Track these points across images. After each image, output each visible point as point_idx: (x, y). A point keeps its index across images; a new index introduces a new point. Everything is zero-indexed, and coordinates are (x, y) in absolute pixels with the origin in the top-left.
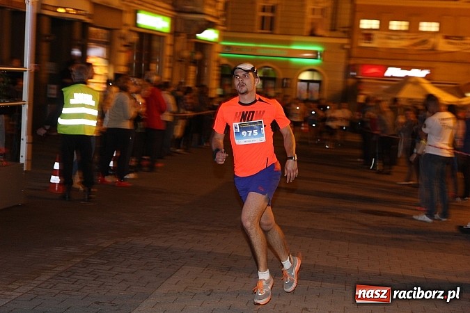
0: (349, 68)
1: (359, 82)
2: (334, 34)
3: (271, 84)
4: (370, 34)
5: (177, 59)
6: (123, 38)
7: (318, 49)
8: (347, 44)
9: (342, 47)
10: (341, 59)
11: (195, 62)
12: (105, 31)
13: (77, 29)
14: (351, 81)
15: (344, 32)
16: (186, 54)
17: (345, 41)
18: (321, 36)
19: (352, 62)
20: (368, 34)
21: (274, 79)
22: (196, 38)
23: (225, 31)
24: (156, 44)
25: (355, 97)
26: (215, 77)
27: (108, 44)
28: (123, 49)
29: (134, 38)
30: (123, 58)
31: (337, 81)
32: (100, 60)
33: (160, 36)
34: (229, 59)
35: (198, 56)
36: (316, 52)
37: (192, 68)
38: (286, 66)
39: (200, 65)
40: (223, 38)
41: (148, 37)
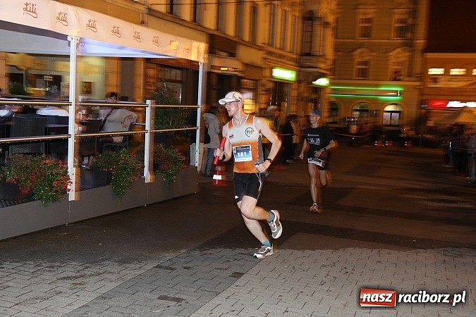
0: (422, 102)
1: (428, 112)
2: (410, 79)
3: (365, 114)
4: (436, 78)
5: (300, 98)
6: (263, 86)
7: (399, 89)
8: (420, 86)
9: (415, 87)
10: (415, 96)
11: (312, 101)
12: (252, 81)
13: (234, 81)
14: (423, 111)
15: (417, 77)
16: (306, 95)
17: (418, 83)
18: (399, 80)
19: (424, 98)
20: (435, 78)
21: (367, 111)
22: (312, 84)
23: (334, 79)
24: (286, 89)
25: (425, 122)
26: (326, 110)
27: (254, 90)
28: (264, 93)
29: (271, 85)
30: (263, 99)
31: (413, 111)
32: (250, 100)
33: (288, 84)
34: (336, 98)
35: (314, 96)
36: (396, 92)
37: (310, 104)
38: (376, 102)
39: (316, 102)
40: (332, 84)
41: (281, 84)
